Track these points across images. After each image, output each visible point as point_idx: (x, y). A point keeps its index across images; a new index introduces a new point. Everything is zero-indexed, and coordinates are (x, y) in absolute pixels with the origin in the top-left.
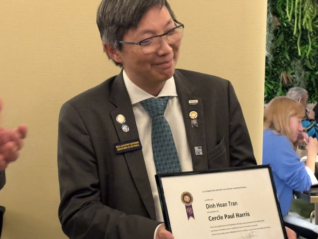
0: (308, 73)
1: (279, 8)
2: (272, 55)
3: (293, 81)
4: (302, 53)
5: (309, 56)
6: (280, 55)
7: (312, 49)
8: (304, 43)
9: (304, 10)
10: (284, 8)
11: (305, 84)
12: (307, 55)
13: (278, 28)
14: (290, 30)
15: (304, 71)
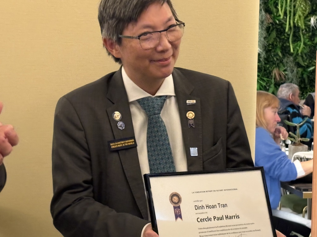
0: (300, 69)
1: (271, 5)
2: (265, 51)
3: (285, 77)
4: (294, 50)
5: (301, 53)
6: (273, 52)
7: (304, 46)
8: (296, 40)
9: (296, 7)
10: (276, 5)
11: (297, 81)
12: (300, 52)
13: (270, 25)
14: (282, 27)
15: (296, 67)
